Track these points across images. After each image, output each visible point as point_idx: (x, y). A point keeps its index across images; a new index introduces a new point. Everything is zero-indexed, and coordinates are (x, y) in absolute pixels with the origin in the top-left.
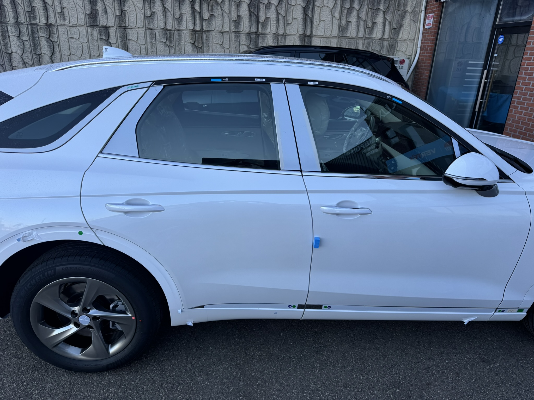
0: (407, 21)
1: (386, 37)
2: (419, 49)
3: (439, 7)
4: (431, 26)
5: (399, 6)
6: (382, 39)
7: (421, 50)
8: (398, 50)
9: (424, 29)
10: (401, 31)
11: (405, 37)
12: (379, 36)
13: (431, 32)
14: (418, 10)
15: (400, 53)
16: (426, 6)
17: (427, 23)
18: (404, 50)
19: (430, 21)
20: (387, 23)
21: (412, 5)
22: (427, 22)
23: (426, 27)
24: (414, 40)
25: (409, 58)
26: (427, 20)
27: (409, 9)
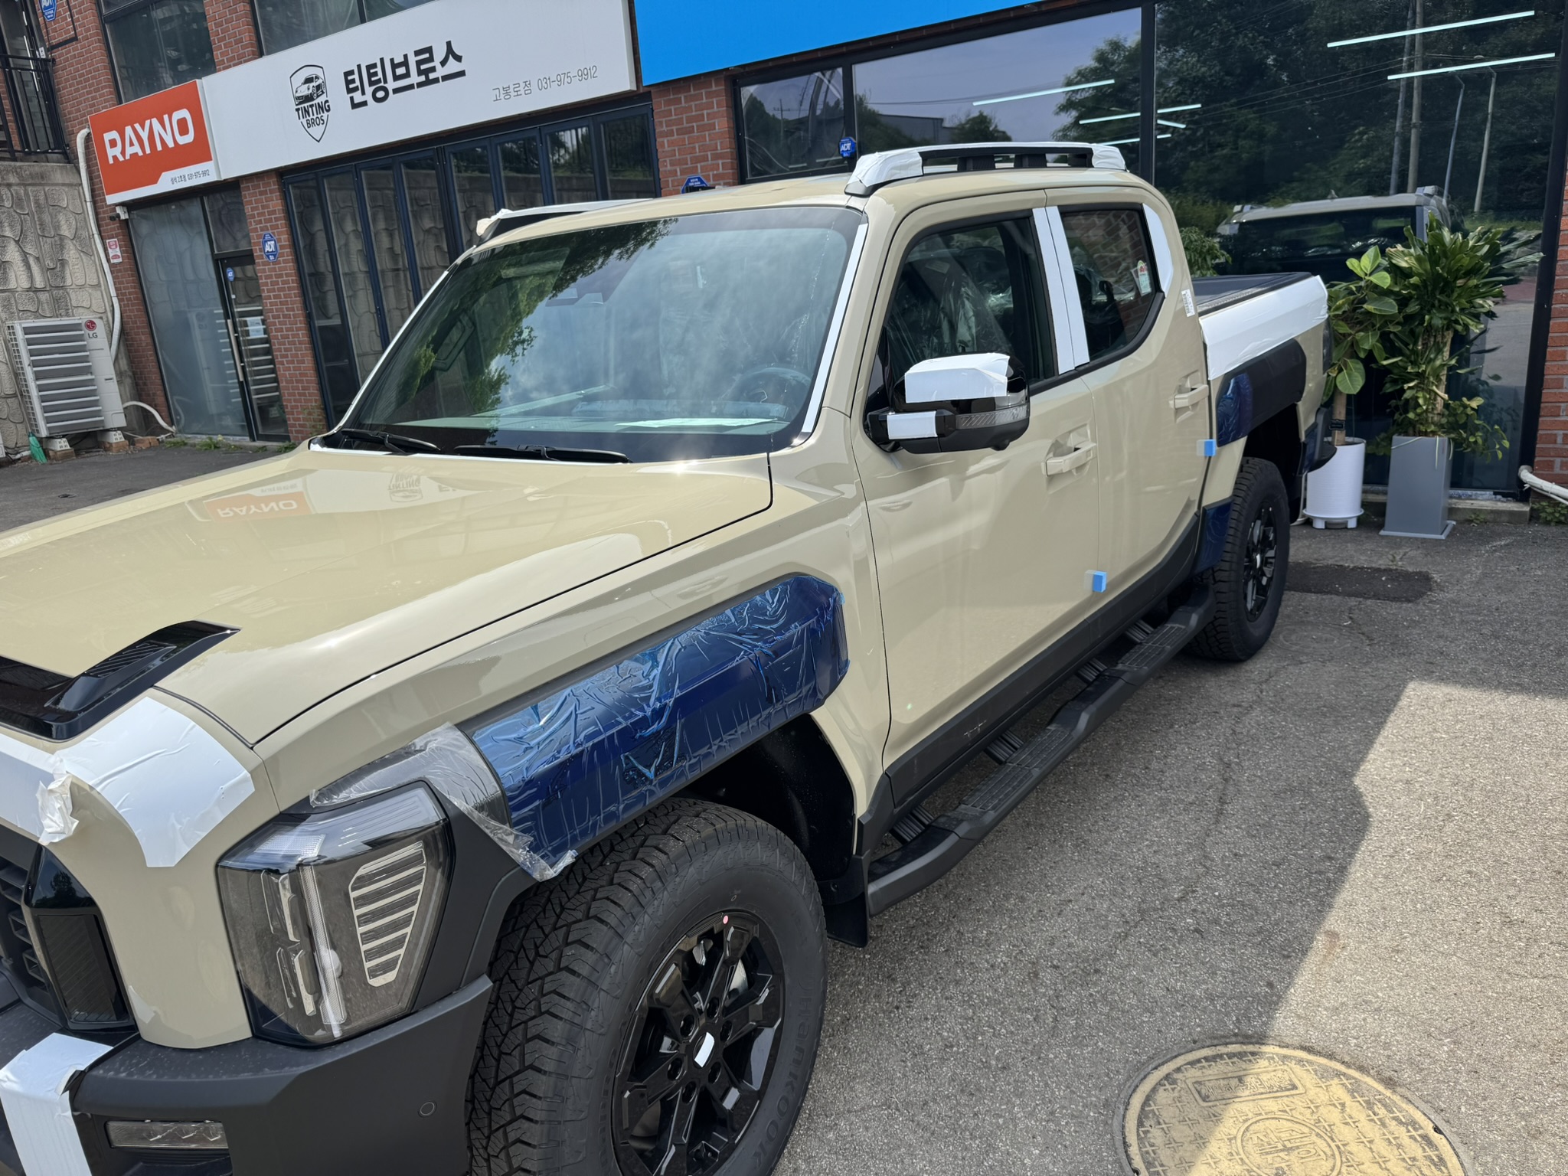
0: (71, 254)
1: (39, 283)
2: (115, 301)
3: (121, 228)
4: (120, 260)
5: (43, 230)
6: (33, 289)
7: (120, 301)
8: (74, 304)
9: (112, 266)
10: (67, 272)
11: (81, 282)
12: (26, 285)
13: (126, 270)
14: (85, 234)
15: (81, 310)
16: (99, 226)
17: (111, 255)
18: (86, 304)
19: (115, 251)
20: (31, 261)
21: (70, 226)
22: (111, 253)
23: (112, 261)
24: (99, 285)
25: (101, 318)
26: (110, 250)
27: (66, 231)
